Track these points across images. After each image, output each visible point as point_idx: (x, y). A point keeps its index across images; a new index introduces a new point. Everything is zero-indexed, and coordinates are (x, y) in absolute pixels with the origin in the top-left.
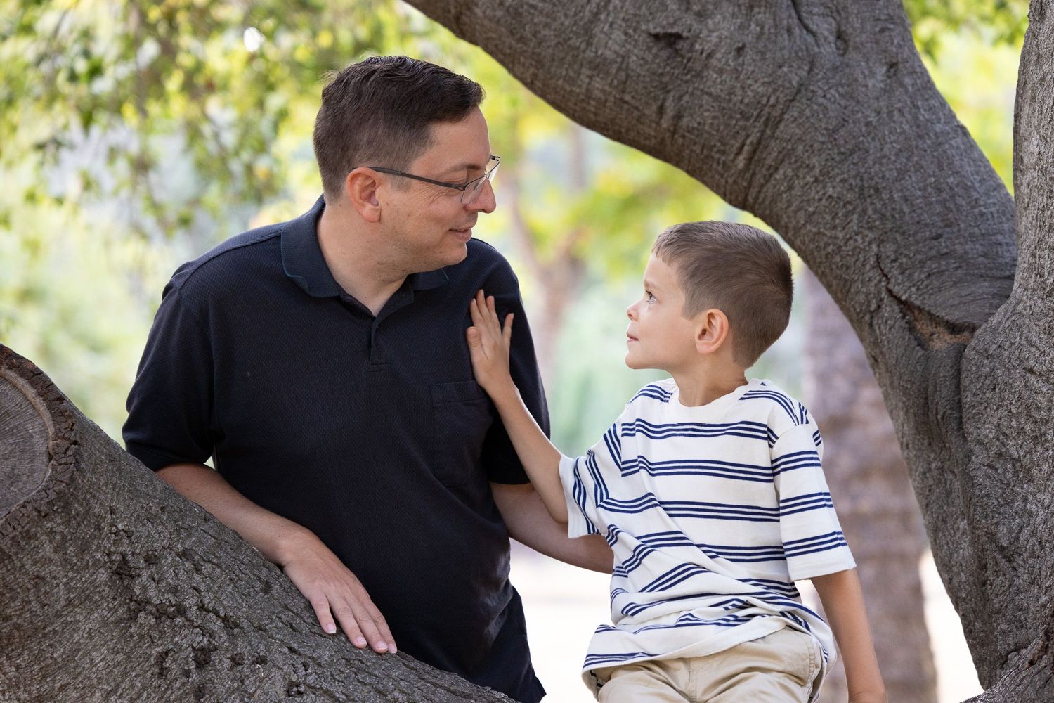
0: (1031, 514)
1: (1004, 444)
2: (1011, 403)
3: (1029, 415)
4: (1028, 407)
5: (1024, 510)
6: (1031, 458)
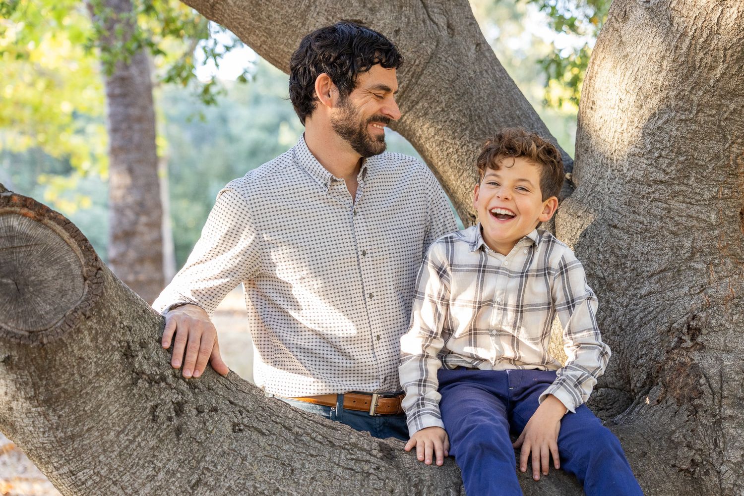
0: (612, 310)
1: (592, 269)
2: (599, 245)
3: (612, 252)
4: (612, 248)
5: (607, 308)
6: (613, 278)
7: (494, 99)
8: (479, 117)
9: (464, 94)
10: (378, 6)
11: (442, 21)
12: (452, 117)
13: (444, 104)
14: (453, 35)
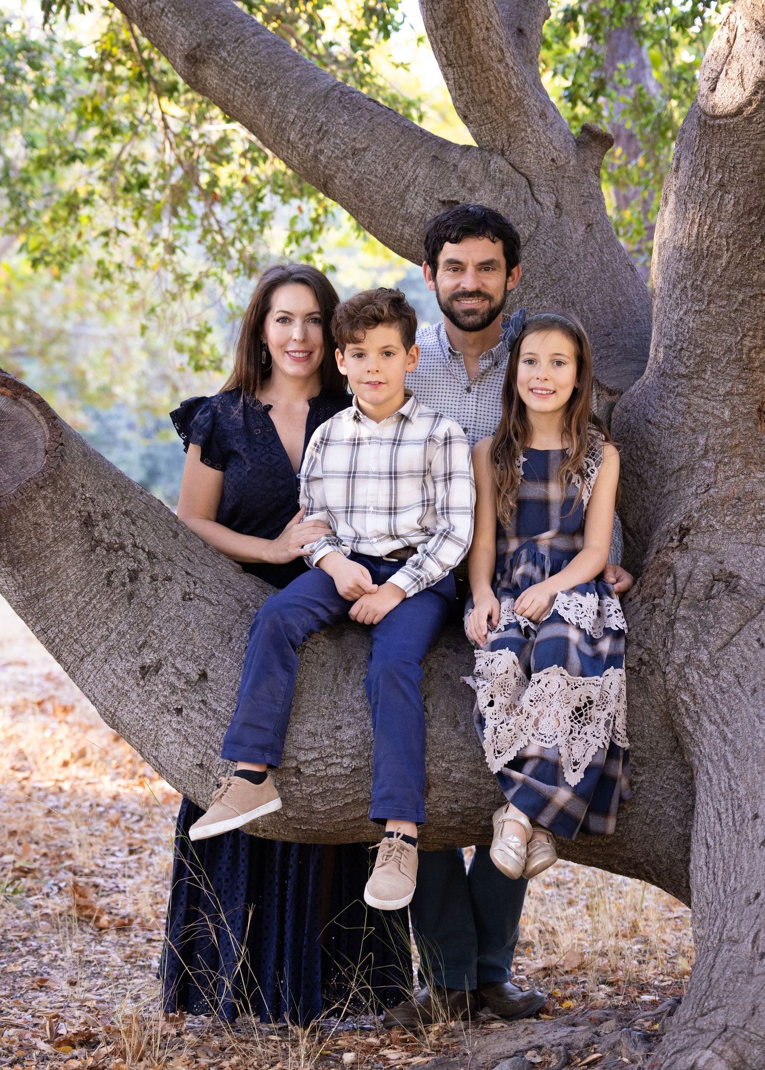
7: (594, 285)
8: (573, 304)
9: (559, 280)
10: (478, 185)
11: (548, 200)
12: (545, 303)
13: (537, 290)
14: (560, 215)
